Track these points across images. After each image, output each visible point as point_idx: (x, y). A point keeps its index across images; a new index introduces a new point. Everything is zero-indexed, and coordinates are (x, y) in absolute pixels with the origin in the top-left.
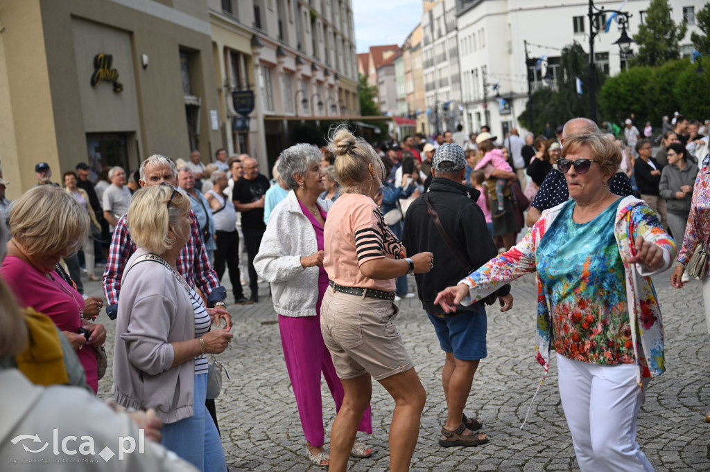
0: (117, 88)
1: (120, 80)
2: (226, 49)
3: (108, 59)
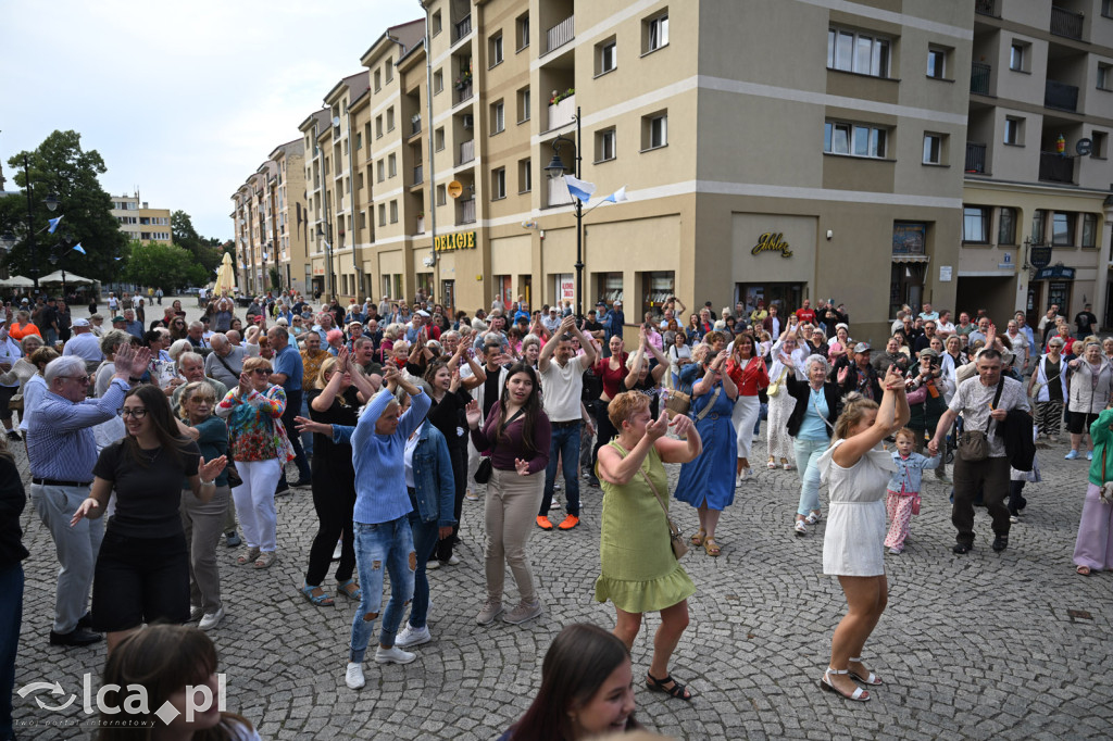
0: (785, 253)
1: (789, 250)
2: (1043, 214)
3: (777, 237)
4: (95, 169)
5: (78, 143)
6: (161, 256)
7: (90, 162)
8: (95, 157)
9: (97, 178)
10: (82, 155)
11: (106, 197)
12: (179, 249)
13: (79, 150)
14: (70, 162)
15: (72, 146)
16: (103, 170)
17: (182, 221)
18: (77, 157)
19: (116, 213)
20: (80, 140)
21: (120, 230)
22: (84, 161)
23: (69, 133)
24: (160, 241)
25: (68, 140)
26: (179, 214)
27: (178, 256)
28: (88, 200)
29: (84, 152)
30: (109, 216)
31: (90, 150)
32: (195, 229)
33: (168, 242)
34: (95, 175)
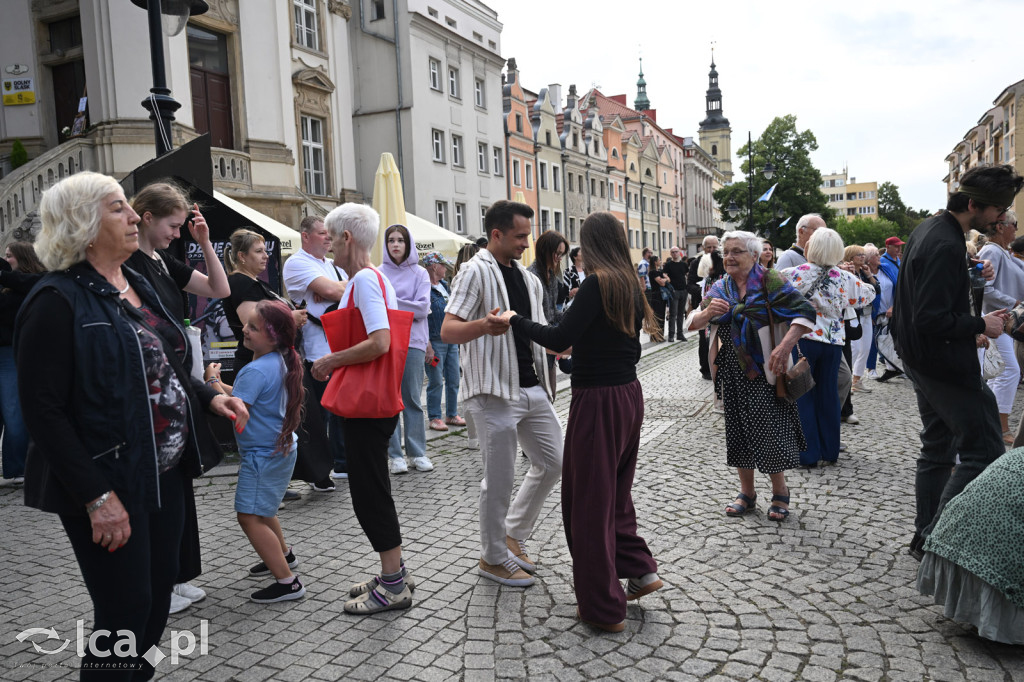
4: (807, 147)
5: (793, 126)
6: (866, 230)
7: (804, 142)
8: (809, 137)
9: (809, 156)
10: (797, 136)
11: (816, 174)
12: (885, 222)
13: (794, 132)
14: (786, 145)
15: (788, 129)
16: (814, 147)
17: (890, 193)
18: (793, 138)
19: (825, 190)
20: (796, 122)
21: (827, 205)
22: (798, 143)
23: (786, 117)
24: (865, 216)
25: (786, 124)
26: (886, 186)
27: (884, 230)
28: (800, 179)
29: (799, 133)
30: (816, 193)
31: (804, 130)
32: (903, 200)
33: (874, 216)
34: (807, 153)
